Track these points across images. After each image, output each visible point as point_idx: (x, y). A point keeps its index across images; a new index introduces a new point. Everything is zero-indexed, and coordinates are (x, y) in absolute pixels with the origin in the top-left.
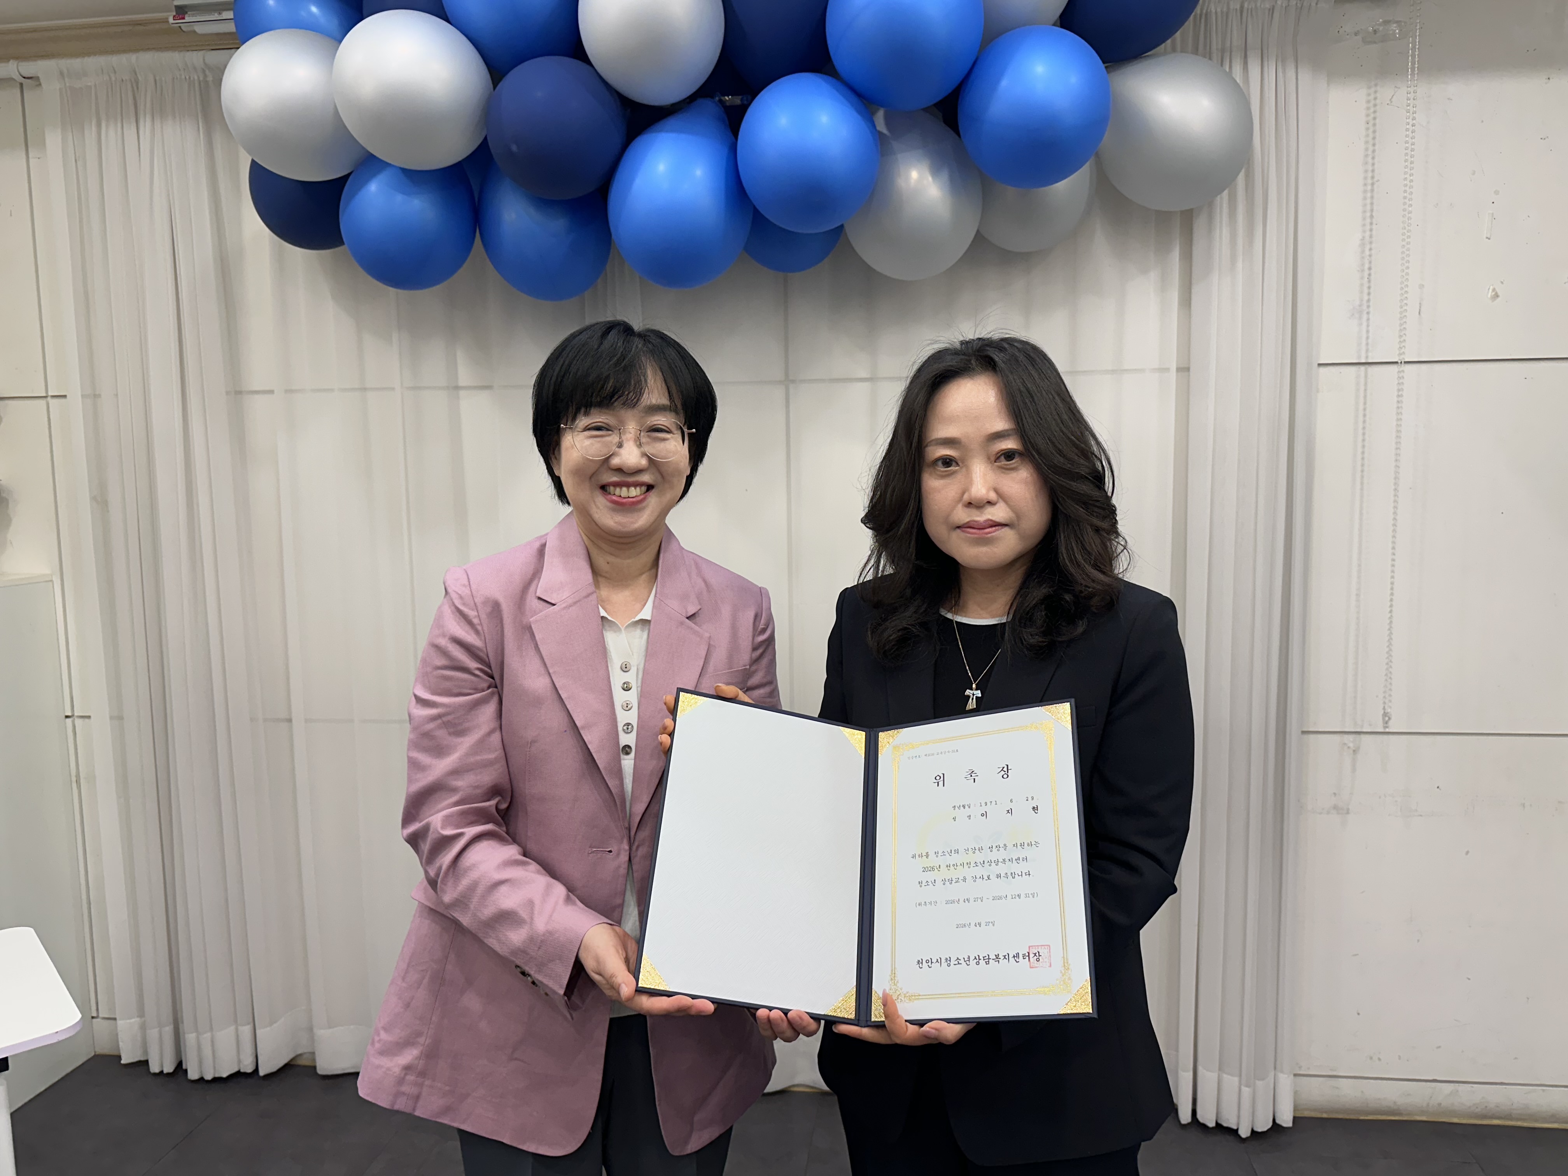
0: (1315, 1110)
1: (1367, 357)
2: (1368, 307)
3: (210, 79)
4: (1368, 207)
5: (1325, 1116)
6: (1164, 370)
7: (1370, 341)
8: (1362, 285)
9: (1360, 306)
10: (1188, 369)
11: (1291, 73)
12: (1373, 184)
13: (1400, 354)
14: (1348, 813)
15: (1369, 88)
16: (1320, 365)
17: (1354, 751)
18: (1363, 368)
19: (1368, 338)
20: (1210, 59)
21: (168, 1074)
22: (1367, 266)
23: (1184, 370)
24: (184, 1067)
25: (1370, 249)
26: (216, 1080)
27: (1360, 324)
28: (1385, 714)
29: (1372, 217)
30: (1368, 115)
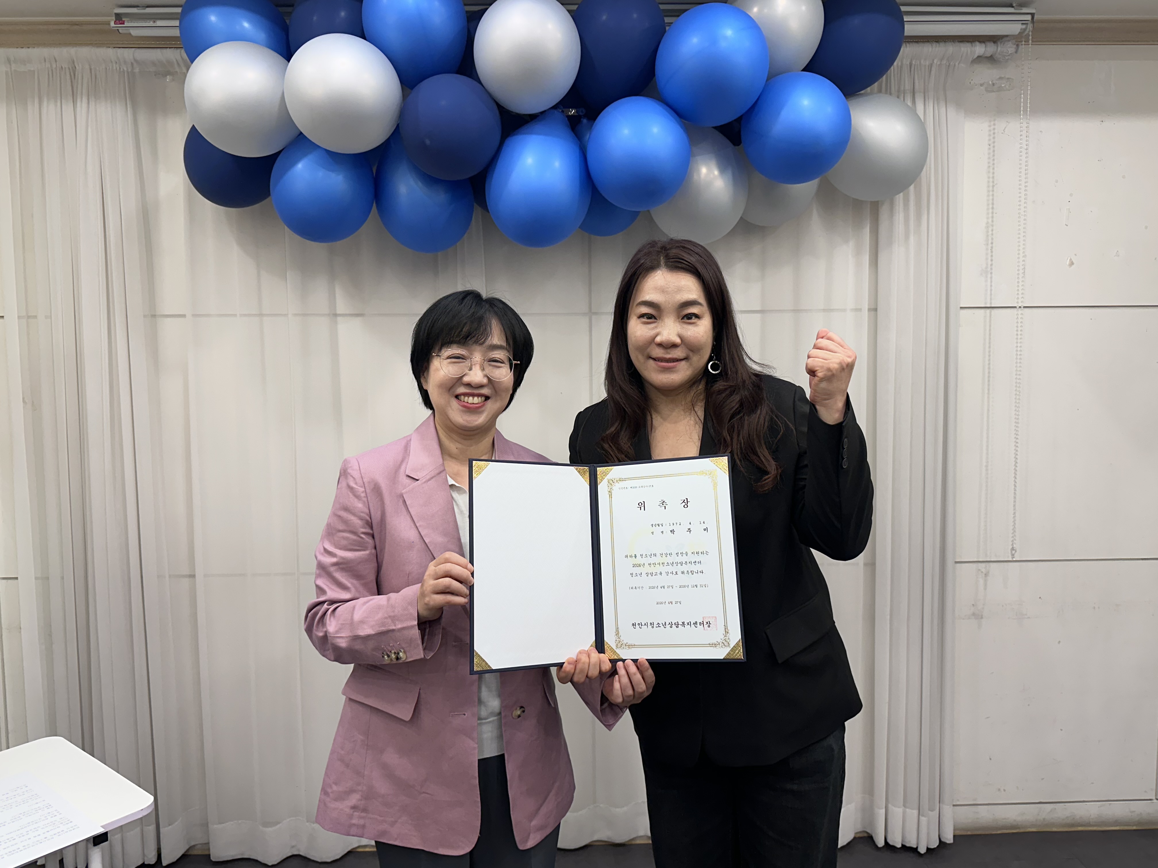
1: (991, 303)
2: (991, 269)
3: (137, 70)
4: (991, 202)
5: (969, 833)
6: (859, 310)
7: (993, 292)
8: (987, 254)
9: (987, 268)
11: (943, 110)
12: (993, 186)
13: (1019, 302)
14: (982, 618)
15: (990, 121)
16: (961, 308)
17: (985, 574)
18: (988, 311)
19: (991, 290)
22: (990, 242)
23: (874, 310)
25: (992, 230)
27: (986, 281)
28: (1013, 549)
29: (993, 208)
30: (989, 140)
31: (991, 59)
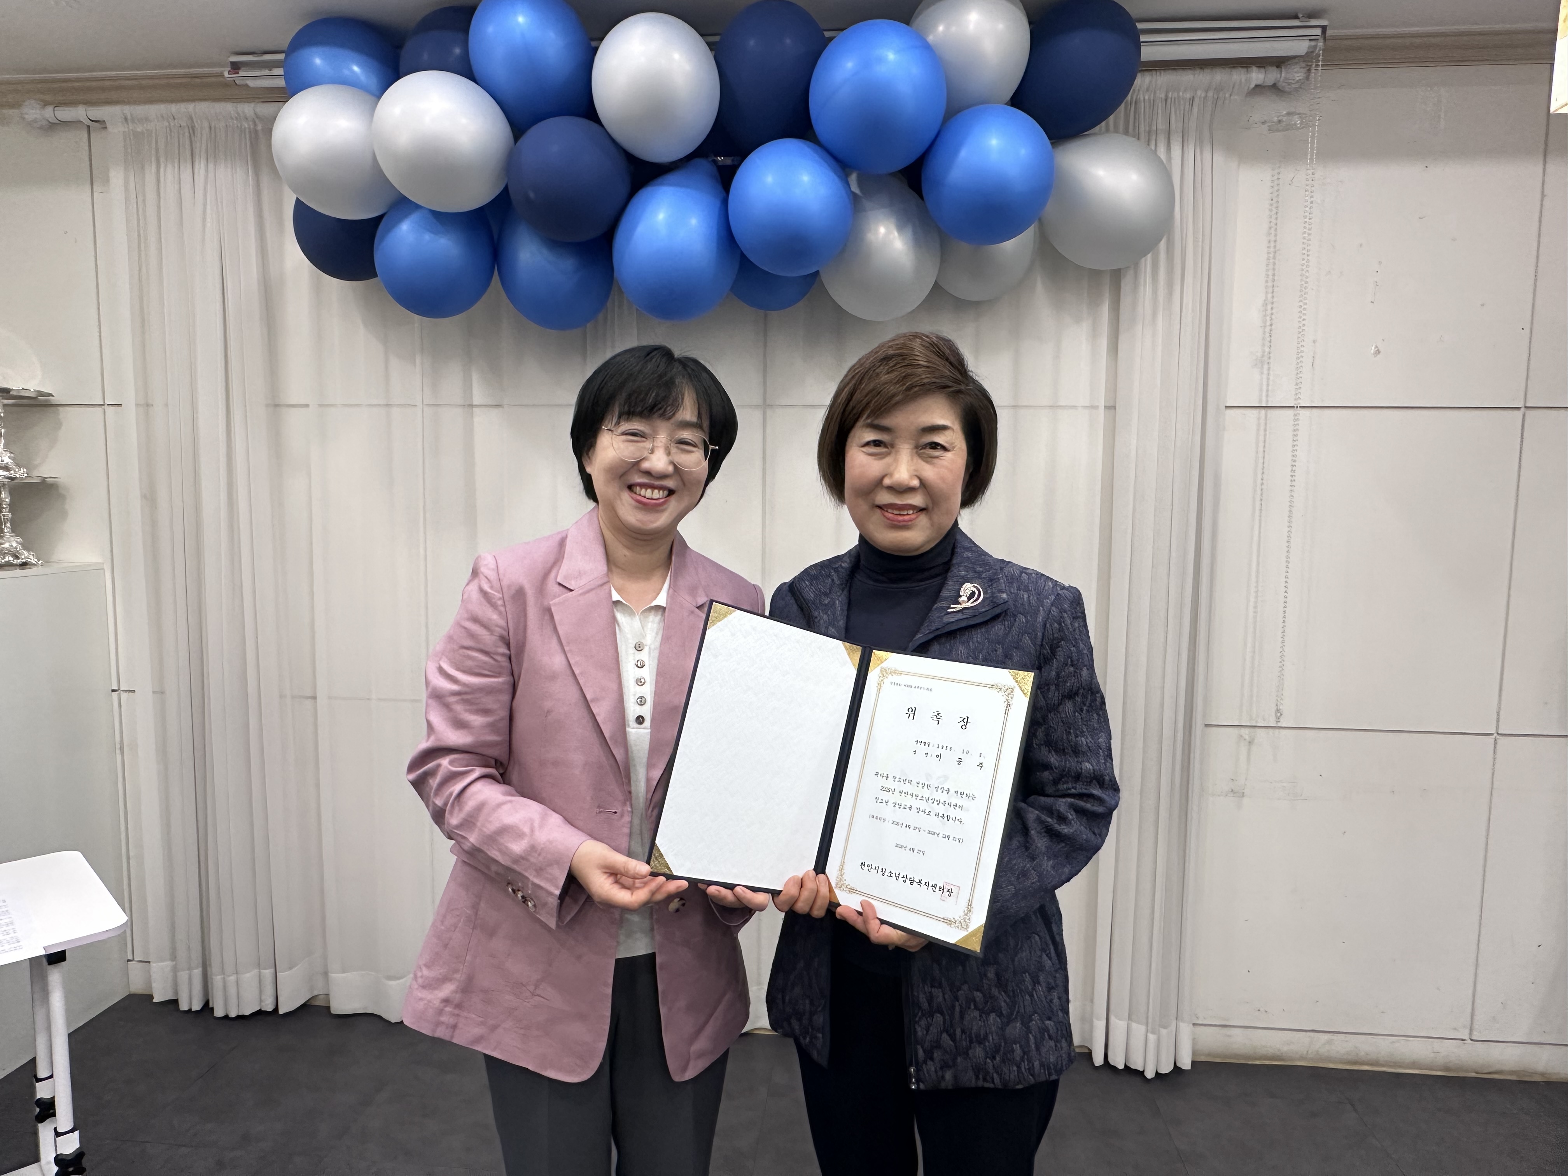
0: (1209, 1055)
1: (1267, 401)
2: (1269, 358)
3: (259, 127)
4: (1270, 273)
5: (1218, 1060)
6: (1094, 407)
7: (1270, 388)
8: (1264, 339)
9: (1263, 356)
10: (1114, 408)
11: (1207, 155)
12: (1275, 252)
13: (1296, 399)
14: (1243, 795)
15: (1273, 170)
16: (1226, 406)
17: (1250, 742)
18: (1263, 411)
19: (1268, 385)
20: (1138, 139)
21: (196, 1012)
22: (1268, 323)
23: (1111, 408)
24: (211, 1006)
25: (1272, 308)
26: (240, 1018)
27: (1262, 373)
28: (1278, 710)
29: (1274, 281)
30: (1272, 193)
31: (1275, 88)
